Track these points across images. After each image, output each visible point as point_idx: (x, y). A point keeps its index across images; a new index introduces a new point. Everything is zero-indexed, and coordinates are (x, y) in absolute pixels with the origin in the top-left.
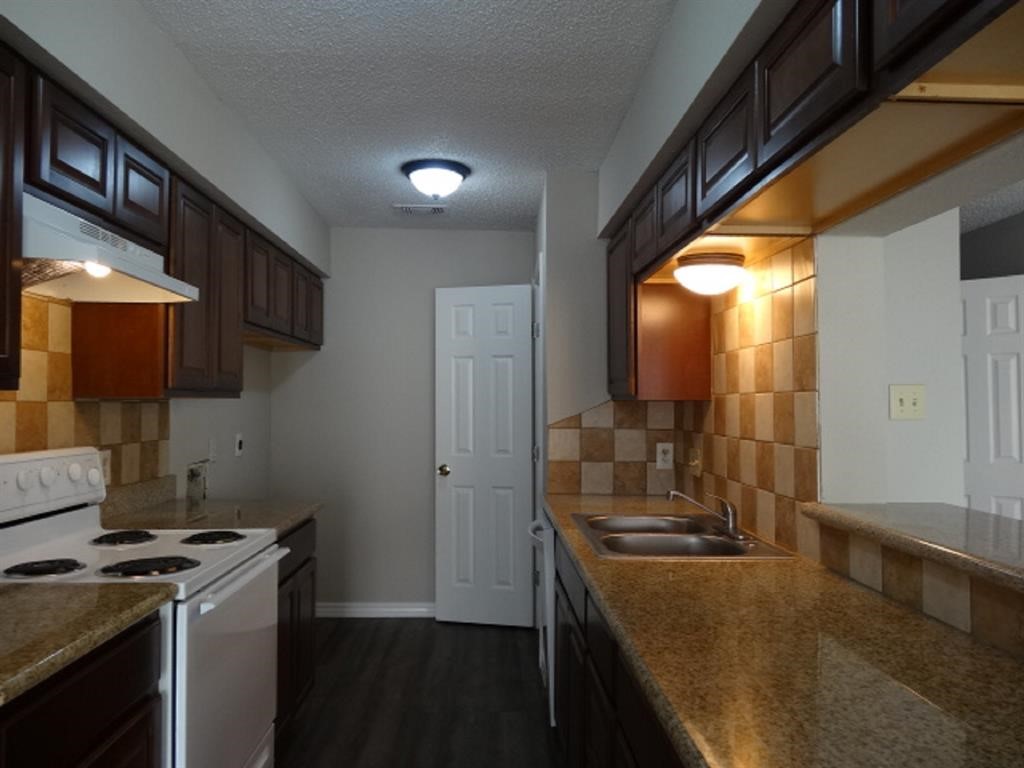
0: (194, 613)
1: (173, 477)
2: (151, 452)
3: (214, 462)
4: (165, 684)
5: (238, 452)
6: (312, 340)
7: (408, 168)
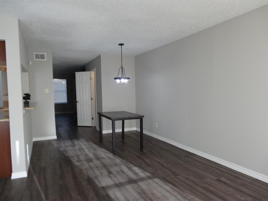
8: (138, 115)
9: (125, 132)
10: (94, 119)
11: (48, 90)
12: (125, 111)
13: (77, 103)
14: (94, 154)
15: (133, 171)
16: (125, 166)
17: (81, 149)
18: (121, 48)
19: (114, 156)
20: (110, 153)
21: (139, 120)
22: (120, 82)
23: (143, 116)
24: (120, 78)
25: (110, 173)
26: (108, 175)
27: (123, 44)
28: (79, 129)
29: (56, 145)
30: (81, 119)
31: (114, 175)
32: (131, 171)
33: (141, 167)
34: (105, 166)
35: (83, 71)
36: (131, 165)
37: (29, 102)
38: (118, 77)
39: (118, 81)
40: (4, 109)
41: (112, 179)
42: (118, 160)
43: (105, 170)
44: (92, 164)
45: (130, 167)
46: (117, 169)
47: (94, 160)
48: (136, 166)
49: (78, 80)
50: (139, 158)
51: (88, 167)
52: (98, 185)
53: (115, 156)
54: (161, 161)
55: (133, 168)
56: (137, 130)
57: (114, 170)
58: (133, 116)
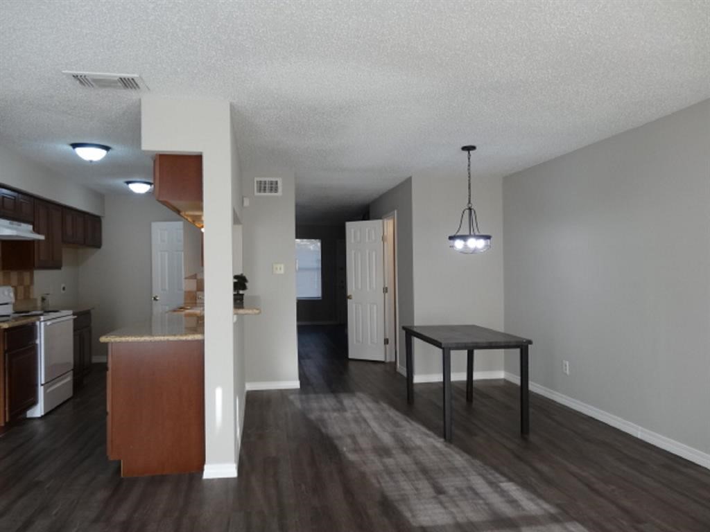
0: (45, 325)
1: (36, 300)
2: (27, 290)
3: (52, 295)
4: (38, 342)
5: (62, 292)
6: (97, 244)
7: (128, 183)
8: (515, 337)
9: (478, 381)
10: (390, 342)
11: (282, 266)
12: (476, 324)
13: (349, 300)
14: (394, 435)
15: (503, 493)
16: (479, 477)
17: (360, 420)
18: (469, 159)
19: (446, 446)
20: (436, 437)
21: (518, 351)
22: (466, 246)
23: (530, 342)
24: (464, 238)
25: (439, 491)
26: (435, 498)
27: (473, 148)
28: (351, 366)
29: (298, 404)
30: (357, 341)
31: (451, 498)
32: (496, 492)
33: (525, 485)
34: (425, 471)
35: (364, 219)
36: (497, 475)
37: (243, 295)
38: (458, 234)
39: (459, 244)
40: (187, 311)
41: (445, 508)
42: (459, 459)
43: (426, 482)
44: (389, 461)
45: (494, 481)
46: (458, 481)
47: (394, 452)
48: (510, 480)
49: (353, 241)
50: (518, 457)
51: (382, 468)
52: (408, 522)
53: (452, 446)
54: (584, 474)
55: (502, 485)
56: (508, 379)
57: (450, 483)
58: (501, 340)
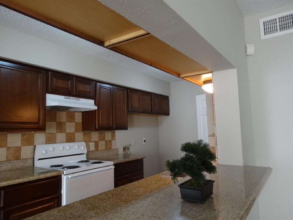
0: (67, 178)
1: (117, 149)
2: (109, 143)
3: (133, 145)
5: (144, 143)
